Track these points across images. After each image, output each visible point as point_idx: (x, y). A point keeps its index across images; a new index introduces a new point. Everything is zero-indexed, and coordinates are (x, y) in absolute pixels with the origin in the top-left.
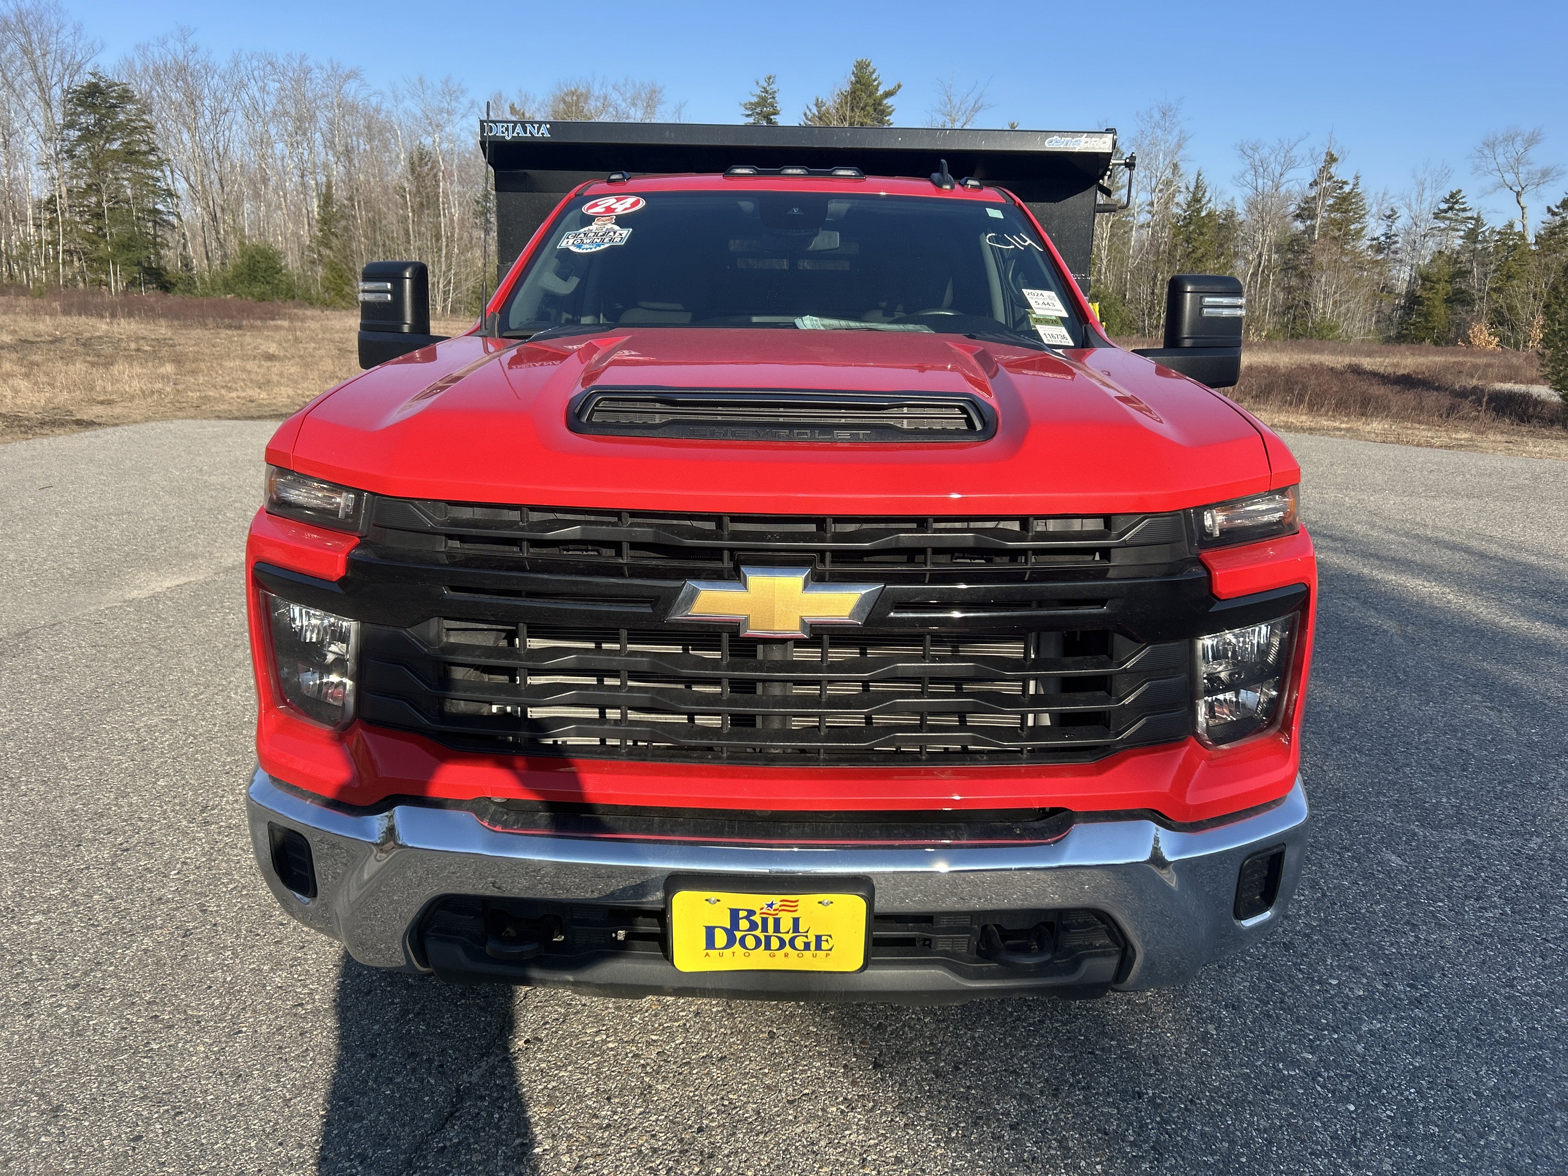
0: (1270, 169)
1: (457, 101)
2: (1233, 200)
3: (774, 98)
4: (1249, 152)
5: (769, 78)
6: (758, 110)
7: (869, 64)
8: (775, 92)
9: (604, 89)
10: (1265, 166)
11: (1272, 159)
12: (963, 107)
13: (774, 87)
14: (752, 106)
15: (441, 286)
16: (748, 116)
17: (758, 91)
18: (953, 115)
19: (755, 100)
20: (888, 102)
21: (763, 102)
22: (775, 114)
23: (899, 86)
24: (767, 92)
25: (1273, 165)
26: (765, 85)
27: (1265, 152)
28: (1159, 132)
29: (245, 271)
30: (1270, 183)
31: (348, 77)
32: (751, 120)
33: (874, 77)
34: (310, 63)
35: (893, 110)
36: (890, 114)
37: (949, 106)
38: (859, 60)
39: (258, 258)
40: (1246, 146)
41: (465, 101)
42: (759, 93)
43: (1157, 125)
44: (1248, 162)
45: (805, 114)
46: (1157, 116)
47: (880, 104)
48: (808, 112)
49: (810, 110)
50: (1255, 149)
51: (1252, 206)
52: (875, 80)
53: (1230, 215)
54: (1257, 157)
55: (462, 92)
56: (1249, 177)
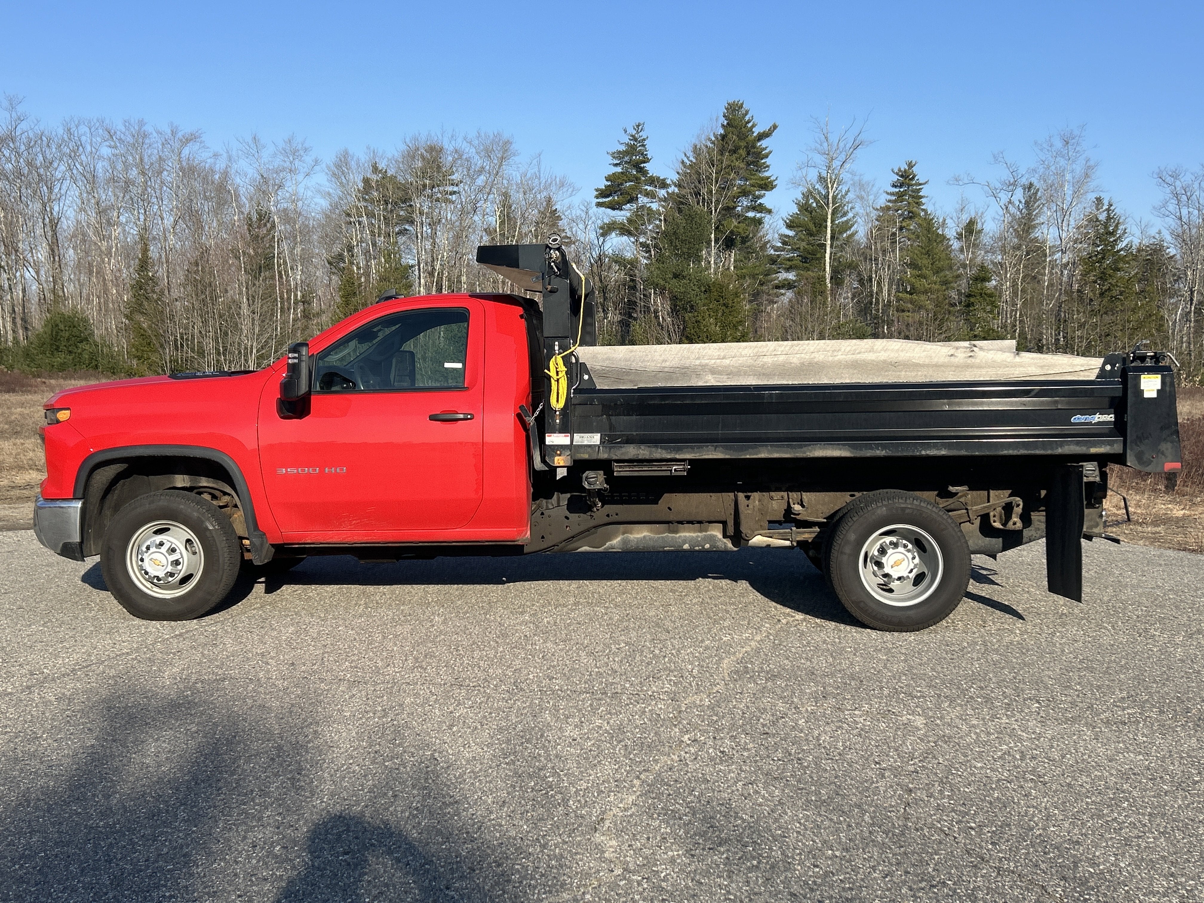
0: (1194, 196)
1: (300, 160)
2: (1159, 233)
3: (643, 146)
4: (1169, 180)
5: (638, 126)
6: (627, 159)
7: (742, 104)
8: (644, 140)
9: (453, 142)
10: (1189, 194)
11: (1196, 185)
12: (841, 145)
13: (643, 135)
14: (619, 155)
15: (254, 351)
16: (616, 165)
17: (626, 139)
18: (831, 153)
19: (623, 148)
20: (763, 143)
21: (631, 150)
22: (645, 162)
23: (775, 127)
24: (635, 139)
25: (1197, 193)
26: (634, 132)
27: (1187, 179)
28: (1062, 162)
29: (48, 340)
30: (1196, 212)
31: (188, 141)
32: (619, 169)
33: (747, 118)
34: (148, 128)
35: (770, 152)
36: (767, 156)
37: (825, 144)
38: (731, 101)
39: (61, 326)
40: (1164, 173)
41: (309, 159)
42: (627, 141)
43: (1059, 154)
44: (1168, 190)
45: (683, 162)
46: (1058, 144)
47: (754, 147)
48: (686, 160)
49: (688, 158)
50: (1175, 176)
51: (1180, 238)
52: (749, 122)
53: (1157, 250)
54: (1178, 183)
55: (306, 150)
56: (1172, 207)
